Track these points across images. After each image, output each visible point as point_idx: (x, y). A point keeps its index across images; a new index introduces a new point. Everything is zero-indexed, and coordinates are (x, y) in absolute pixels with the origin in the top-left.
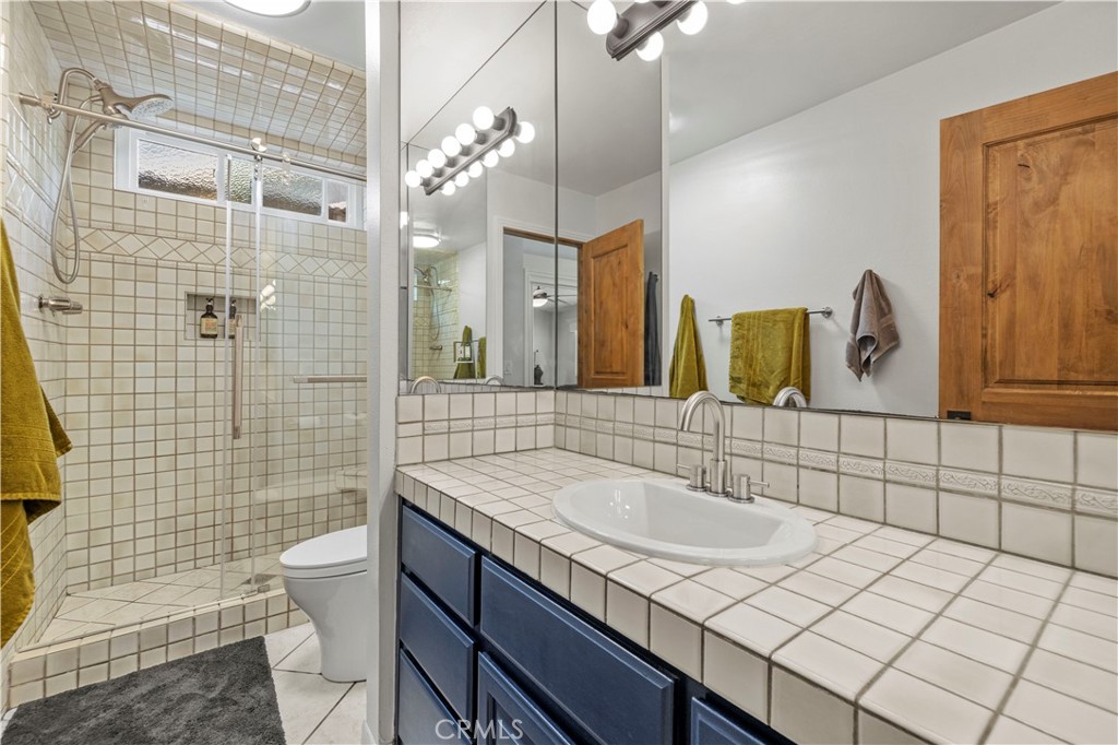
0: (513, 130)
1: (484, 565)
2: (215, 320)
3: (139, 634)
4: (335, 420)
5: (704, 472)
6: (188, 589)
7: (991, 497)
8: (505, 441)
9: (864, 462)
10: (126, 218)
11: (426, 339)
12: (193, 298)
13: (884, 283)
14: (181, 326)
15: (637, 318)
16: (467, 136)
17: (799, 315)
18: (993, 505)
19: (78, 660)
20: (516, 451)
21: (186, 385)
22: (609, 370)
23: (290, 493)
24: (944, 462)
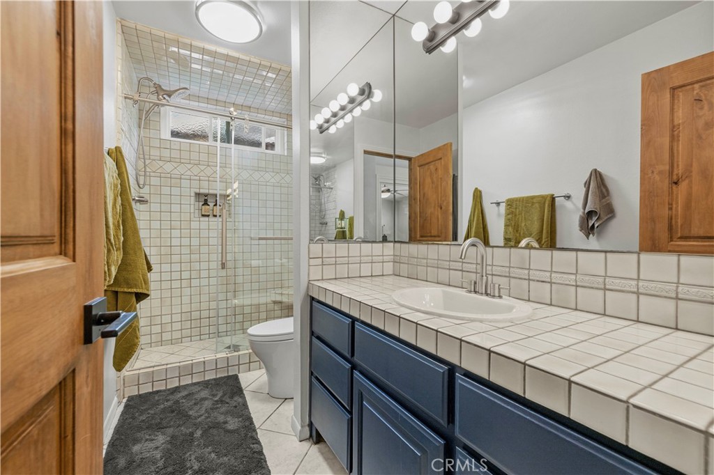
0: (370, 95)
1: (356, 326)
2: (208, 207)
3: (179, 367)
4: (270, 263)
5: (475, 283)
6: (198, 350)
7: (633, 293)
8: (366, 270)
9: (565, 276)
10: (166, 153)
11: (317, 218)
12: (198, 195)
13: (604, 177)
14: (192, 211)
15: (448, 203)
16: (343, 99)
17: (548, 198)
18: (635, 296)
19: (153, 378)
20: (372, 276)
21: (195, 242)
22: (429, 235)
23: (247, 302)
24: (608, 274)
